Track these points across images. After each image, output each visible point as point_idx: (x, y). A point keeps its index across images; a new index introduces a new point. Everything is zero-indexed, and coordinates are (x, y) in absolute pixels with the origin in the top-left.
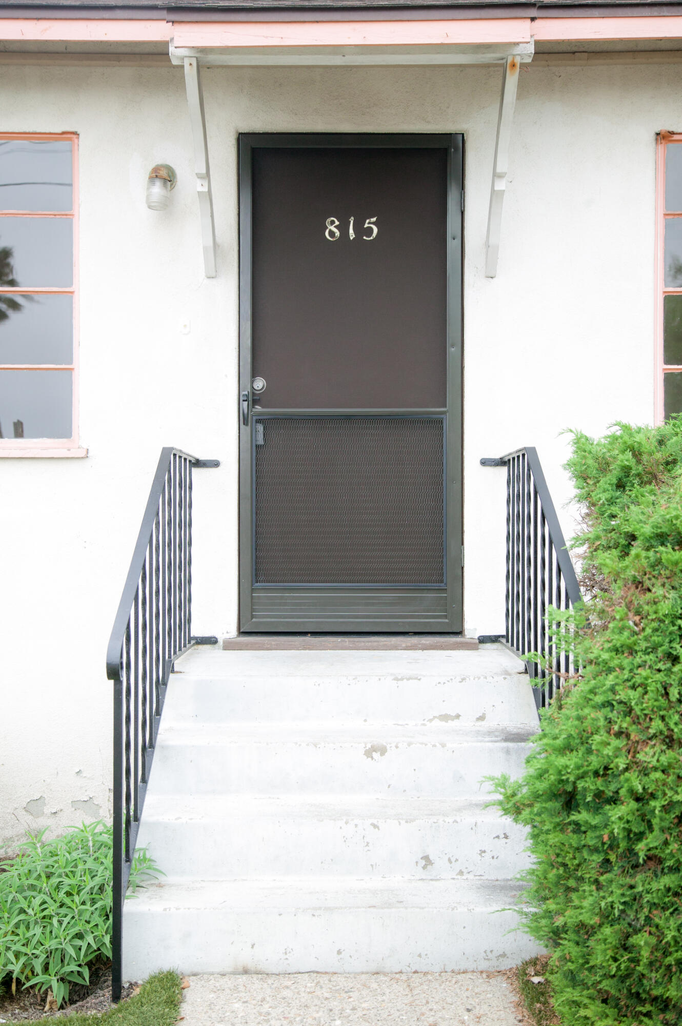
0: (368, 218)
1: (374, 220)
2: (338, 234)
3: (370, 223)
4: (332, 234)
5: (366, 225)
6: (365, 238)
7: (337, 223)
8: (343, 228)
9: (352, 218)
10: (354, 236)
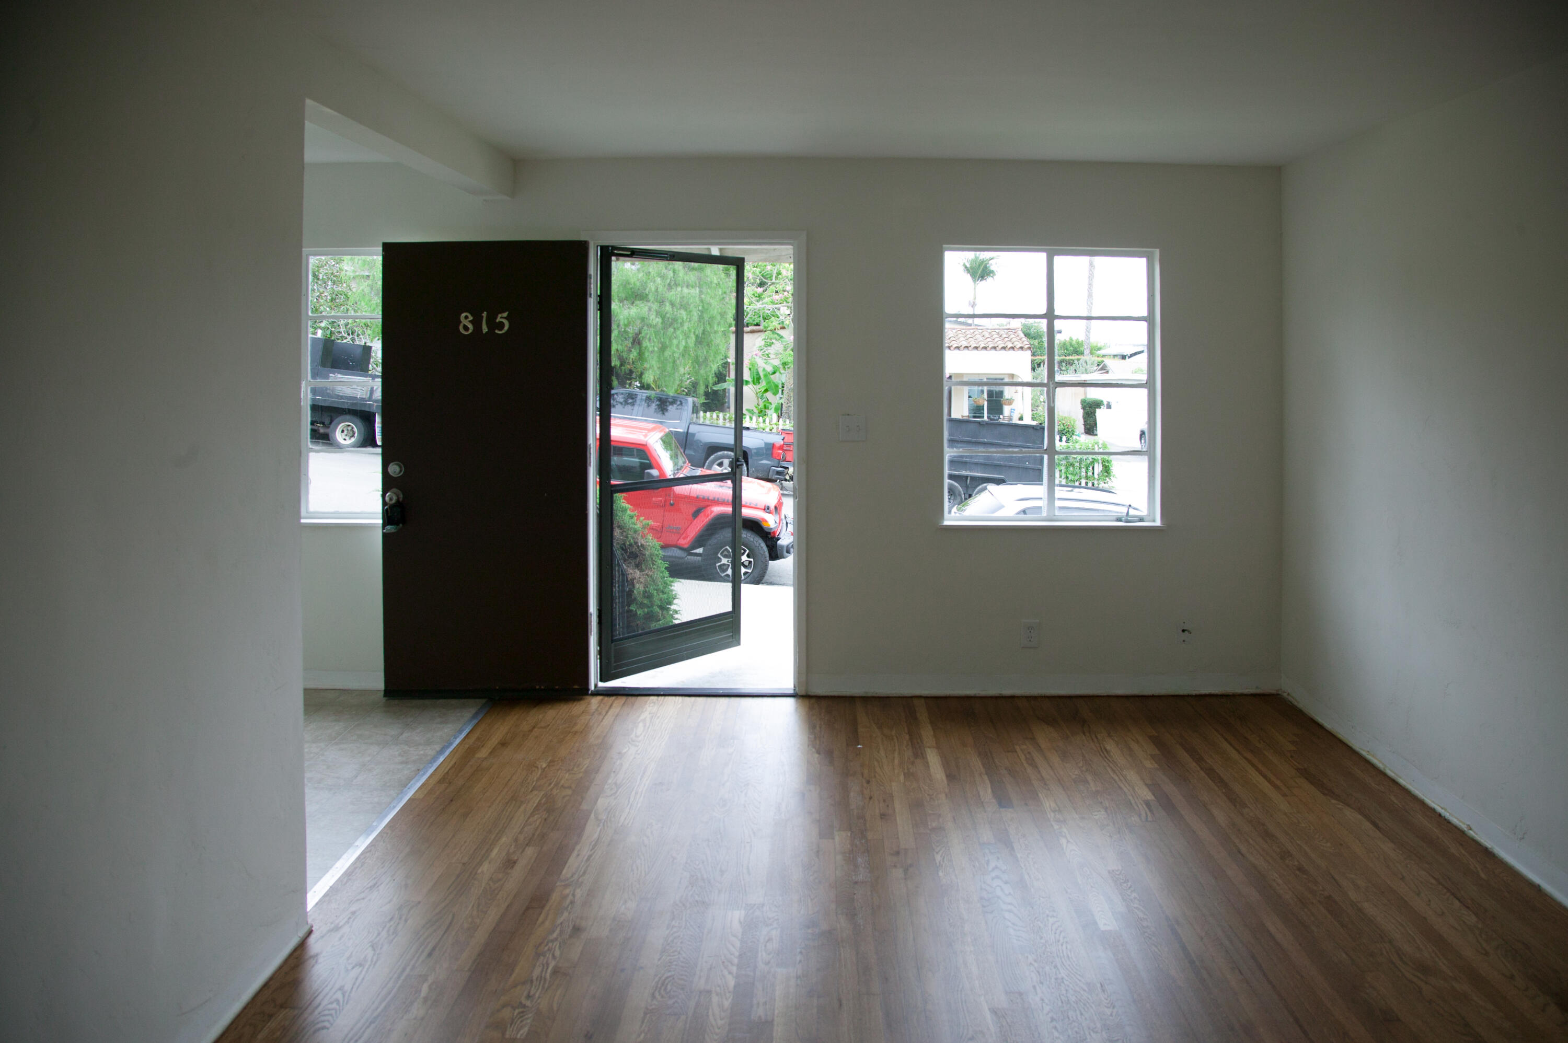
0: (501, 313)
1: (505, 315)
2: (470, 326)
3: (501, 318)
4: (466, 328)
5: (498, 320)
6: (497, 331)
7: (471, 318)
8: (477, 323)
9: (485, 313)
10: (487, 330)
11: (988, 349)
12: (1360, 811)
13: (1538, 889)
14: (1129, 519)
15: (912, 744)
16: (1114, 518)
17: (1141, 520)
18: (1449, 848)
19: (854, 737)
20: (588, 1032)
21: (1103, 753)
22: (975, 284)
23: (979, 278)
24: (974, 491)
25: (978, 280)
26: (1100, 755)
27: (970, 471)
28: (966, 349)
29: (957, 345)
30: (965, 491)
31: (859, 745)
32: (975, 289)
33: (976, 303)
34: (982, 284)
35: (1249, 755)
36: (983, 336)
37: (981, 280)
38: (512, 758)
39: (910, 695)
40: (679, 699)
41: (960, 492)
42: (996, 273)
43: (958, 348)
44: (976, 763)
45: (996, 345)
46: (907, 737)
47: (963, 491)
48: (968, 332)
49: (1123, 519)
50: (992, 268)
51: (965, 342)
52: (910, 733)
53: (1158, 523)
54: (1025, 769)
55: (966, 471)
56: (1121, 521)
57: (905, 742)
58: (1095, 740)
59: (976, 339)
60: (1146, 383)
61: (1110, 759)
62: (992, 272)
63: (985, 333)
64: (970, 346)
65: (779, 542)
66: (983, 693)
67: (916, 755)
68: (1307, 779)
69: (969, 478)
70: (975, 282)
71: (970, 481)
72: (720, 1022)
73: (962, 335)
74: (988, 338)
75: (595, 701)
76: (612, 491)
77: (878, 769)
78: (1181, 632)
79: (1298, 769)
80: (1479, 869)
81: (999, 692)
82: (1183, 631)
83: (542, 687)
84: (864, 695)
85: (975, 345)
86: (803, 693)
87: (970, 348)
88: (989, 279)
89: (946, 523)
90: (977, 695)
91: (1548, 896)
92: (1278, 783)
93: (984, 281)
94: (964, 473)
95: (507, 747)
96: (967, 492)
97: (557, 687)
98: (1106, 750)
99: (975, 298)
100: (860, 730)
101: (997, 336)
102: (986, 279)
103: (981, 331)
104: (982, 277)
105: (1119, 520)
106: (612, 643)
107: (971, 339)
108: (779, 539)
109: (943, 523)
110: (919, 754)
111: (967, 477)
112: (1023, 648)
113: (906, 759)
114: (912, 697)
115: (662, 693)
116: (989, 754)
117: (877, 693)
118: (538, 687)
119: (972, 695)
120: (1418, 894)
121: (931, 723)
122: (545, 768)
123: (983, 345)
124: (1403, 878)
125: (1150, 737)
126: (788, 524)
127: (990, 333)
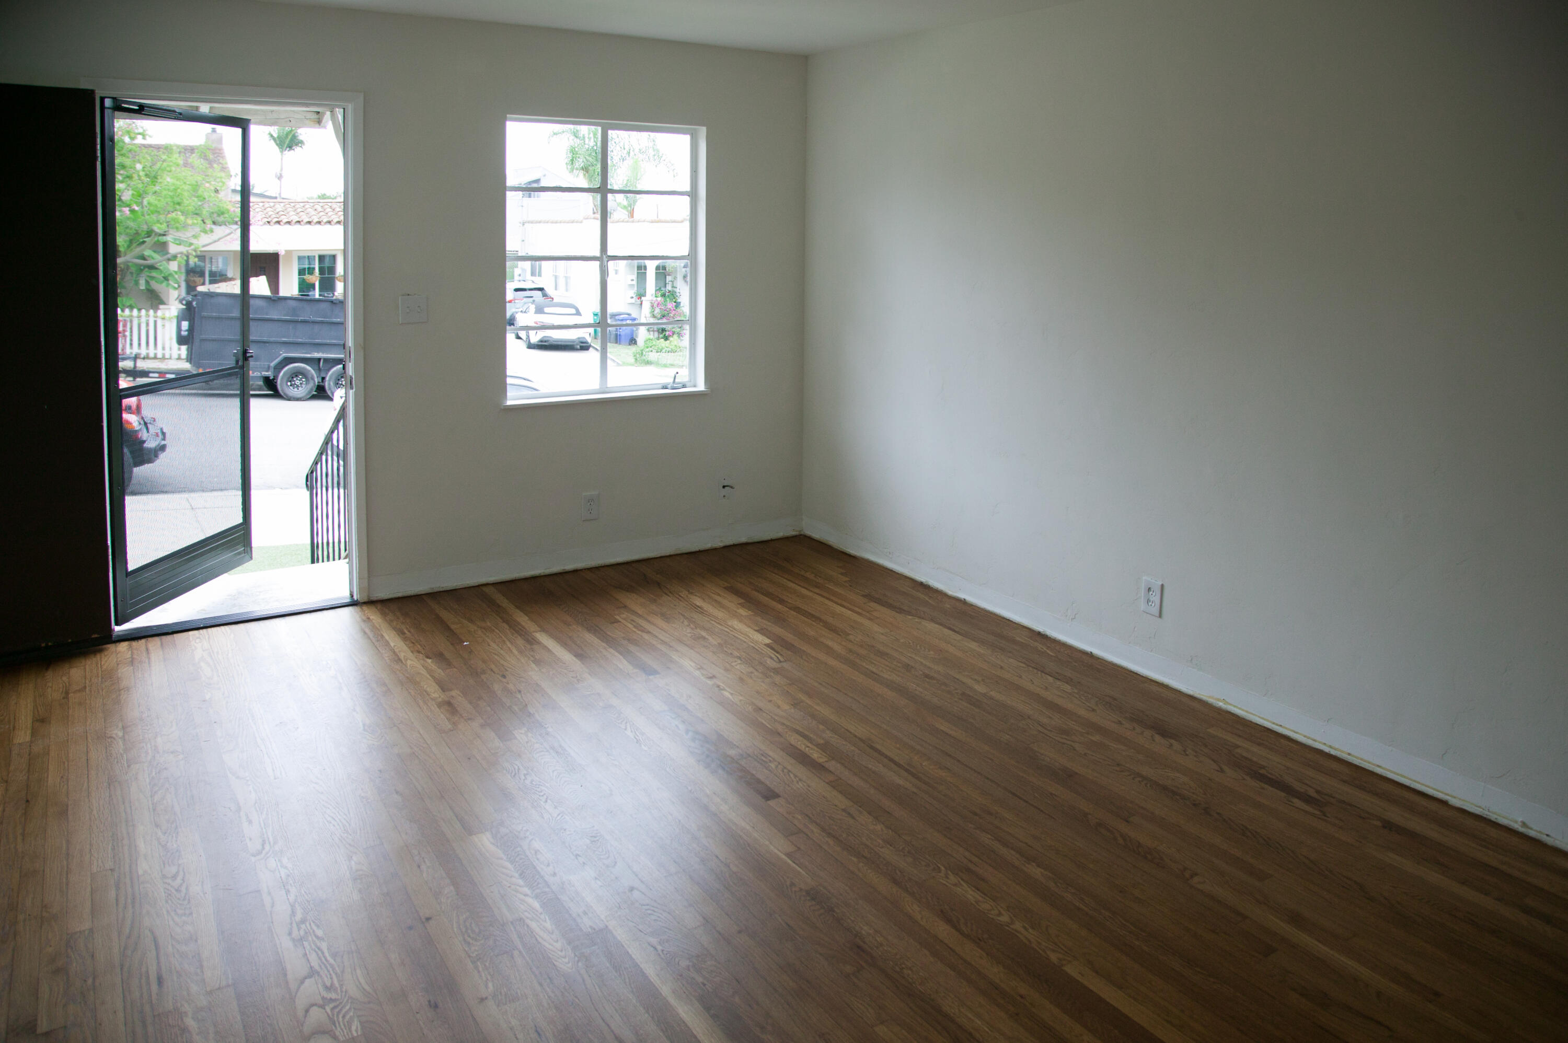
11: (322, 223)
12: (933, 620)
13: (1090, 655)
14: (675, 385)
15: (516, 632)
16: (660, 386)
17: (684, 386)
18: (1015, 637)
19: (455, 638)
20: (429, 1001)
21: (697, 609)
22: (282, 155)
23: (287, 148)
24: (327, 374)
25: (286, 150)
26: (696, 611)
27: (323, 353)
28: (298, 224)
29: (288, 220)
30: (318, 374)
31: (464, 643)
32: (282, 159)
33: (283, 175)
34: (288, 154)
35: (817, 590)
36: (316, 210)
37: (289, 151)
38: (68, 734)
39: (477, 584)
40: (226, 627)
41: (313, 376)
42: (305, 142)
43: (289, 223)
44: (589, 637)
45: (330, 220)
46: (506, 626)
47: (316, 374)
48: (298, 206)
49: (669, 386)
50: (301, 138)
51: (295, 216)
52: (506, 622)
53: (701, 387)
54: (641, 636)
55: (318, 352)
56: (666, 388)
57: (508, 631)
58: (682, 599)
59: (308, 213)
60: (689, 255)
61: (707, 614)
62: (302, 142)
63: (317, 207)
64: (302, 221)
65: (146, 445)
66: (548, 571)
67: (528, 641)
68: (876, 602)
69: (322, 361)
70: (282, 152)
71: (323, 364)
72: (558, 945)
73: (291, 209)
74: (321, 212)
75: (123, 646)
76: (120, 396)
77: (505, 663)
78: (722, 488)
79: (864, 596)
80: (1046, 649)
81: (563, 568)
82: (724, 487)
83: (50, 644)
84: (431, 591)
85: (308, 220)
86: (366, 599)
87: (302, 223)
88: (298, 149)
89: (509, 403)
90: (542, 574)
91: (1101, 659)
92: (857, 609)
93: (293, 151)
94: (316, 355)
95: (50, 722)
96: (320, 375)
97: (70, 641)
98: (698, 607)
99: (282, 170)
100: (453, 627)
101: (330, 210)
102: (294, 150)
103: (312, 204)
104: (290, 147)
105: (665, 387)
106: (127, 577)
107: (302, 213)
108: (144, 442)
109: (506, 403)
110: (531, 641)
111: (319, 359)
112: (584, 521)
113: (523, 647)
114: (479, 586)
115: (202, 626)
116: (597, 628)
117: (443, 587)
118: (43, 645)
119: (538, 575)
120: (1021, 677)
121: (517, 607)
122: (124, 736)
123: (316, 220)
124: (1002, 668)
125: (725, 588)
126: (149, 426)
127: (322, 207)
